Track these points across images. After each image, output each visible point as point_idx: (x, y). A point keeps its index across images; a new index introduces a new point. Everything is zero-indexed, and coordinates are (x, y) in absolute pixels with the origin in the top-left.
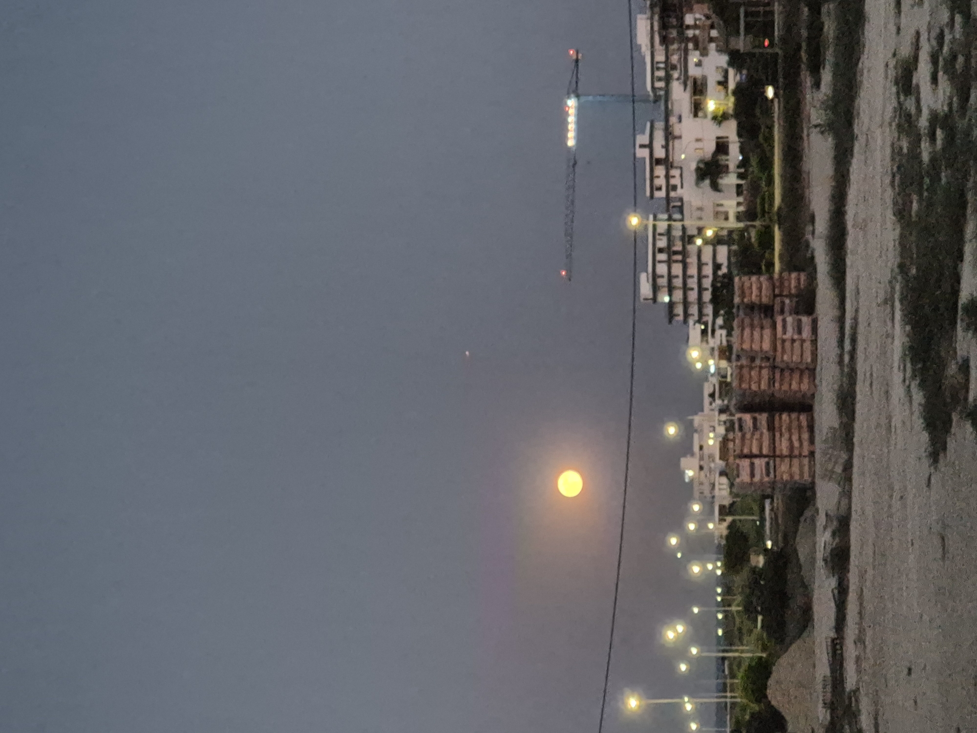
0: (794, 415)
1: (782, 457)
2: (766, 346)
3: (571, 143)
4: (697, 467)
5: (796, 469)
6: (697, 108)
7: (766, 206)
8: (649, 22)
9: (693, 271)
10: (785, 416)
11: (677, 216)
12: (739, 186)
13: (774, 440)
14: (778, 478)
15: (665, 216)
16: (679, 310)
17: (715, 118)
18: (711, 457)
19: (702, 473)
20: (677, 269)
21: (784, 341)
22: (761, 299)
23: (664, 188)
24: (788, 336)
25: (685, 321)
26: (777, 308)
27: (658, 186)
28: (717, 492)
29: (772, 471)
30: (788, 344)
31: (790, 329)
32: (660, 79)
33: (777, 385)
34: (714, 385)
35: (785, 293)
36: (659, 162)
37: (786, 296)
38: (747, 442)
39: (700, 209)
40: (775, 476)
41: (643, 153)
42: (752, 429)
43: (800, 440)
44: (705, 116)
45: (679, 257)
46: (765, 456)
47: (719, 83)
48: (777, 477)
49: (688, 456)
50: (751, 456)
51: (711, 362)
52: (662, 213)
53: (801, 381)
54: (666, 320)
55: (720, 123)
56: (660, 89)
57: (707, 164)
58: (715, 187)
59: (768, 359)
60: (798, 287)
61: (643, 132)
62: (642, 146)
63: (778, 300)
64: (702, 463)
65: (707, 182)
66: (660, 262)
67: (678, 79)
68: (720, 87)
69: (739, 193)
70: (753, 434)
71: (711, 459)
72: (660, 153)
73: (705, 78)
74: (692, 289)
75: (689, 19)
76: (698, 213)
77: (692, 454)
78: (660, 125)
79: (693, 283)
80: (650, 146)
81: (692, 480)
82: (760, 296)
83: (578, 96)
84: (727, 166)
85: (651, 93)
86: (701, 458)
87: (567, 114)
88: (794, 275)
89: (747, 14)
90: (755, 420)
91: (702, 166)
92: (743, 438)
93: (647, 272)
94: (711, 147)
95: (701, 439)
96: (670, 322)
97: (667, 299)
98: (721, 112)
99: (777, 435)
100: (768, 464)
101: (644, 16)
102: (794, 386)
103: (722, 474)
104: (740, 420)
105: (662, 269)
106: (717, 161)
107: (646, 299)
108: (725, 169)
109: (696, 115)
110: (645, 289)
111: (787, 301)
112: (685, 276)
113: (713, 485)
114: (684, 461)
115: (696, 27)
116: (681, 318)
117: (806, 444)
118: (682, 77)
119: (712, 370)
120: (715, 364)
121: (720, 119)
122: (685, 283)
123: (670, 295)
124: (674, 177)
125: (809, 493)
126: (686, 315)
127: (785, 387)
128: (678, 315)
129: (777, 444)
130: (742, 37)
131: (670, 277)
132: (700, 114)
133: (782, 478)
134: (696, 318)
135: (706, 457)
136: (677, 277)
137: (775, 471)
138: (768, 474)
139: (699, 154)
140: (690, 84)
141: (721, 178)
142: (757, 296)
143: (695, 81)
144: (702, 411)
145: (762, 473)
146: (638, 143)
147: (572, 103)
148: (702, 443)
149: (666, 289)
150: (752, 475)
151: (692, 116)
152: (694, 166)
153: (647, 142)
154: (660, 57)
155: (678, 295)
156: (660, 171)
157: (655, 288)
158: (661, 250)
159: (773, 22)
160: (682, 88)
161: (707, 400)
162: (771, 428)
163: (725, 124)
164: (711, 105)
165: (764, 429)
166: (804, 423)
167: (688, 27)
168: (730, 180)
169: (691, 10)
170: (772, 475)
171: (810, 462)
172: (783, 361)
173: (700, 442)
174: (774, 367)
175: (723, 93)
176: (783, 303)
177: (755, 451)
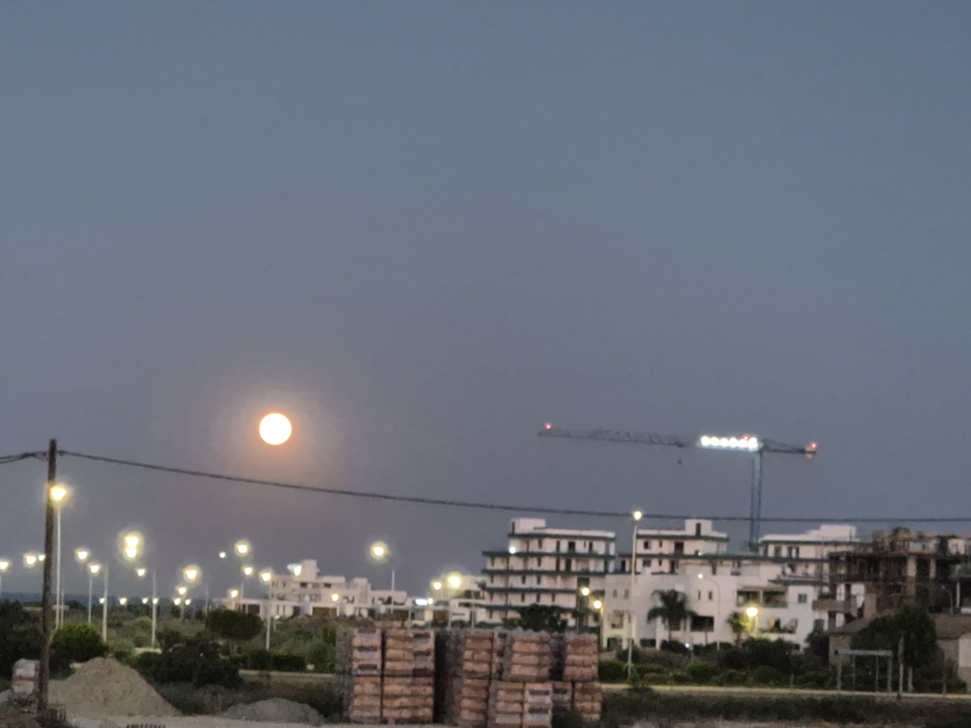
0: (430, 701)
1: (382, 685)
2: (516, 670)
3: (706, 441)
4: (305, 580)
5: (367, 701)
6: (748, 595)
7: (652, 675)
8: (848, 540)
9: (546, 583)
10: (430, 690)
11: (612, 566)
12: (653, 642)
13: (403, 676)
14: (356, 679)
15: (612, 552)
16: (499, 565)
17: (736, 616)
18: (317, 597)
19: (298, 586)
20: (549, 564)
21: (522, 692)
22: (569, 665)
23: (647, 552)
24: (529, 698)
25: (486, 572)
26: (559, 685)
27: (649, 545)
28: (274, 603)
29: (366, 672)
30: (518, 696)
31: (537, 699)
32: (777, 550)
33: (469, 681)
34: (403, 604)
35: (577, 695)
36: (679, 546)
37: (573, 697)
38: (400, 644)
39: (627, 594)
40: (358, 676)
41: (690, 528)
42: (415, 649)
43: (401, 708)
44: (739, 605)
45: (562, 567)
46: (383, 665)
47: (777, 623)
48: (358, 678)
49: (318, 570)
50: (384, 647)
51: (430, 601)
52: (616, 547)
53: (472, 710)
54: (488, 549)
55: (730, 621)
56: (766, 551)
57: (682, 605)
58: (653, 614)
59: (500, 671)
60: (583, 710)
61: (714, 528)
62: (698, 527)
63: (569, 686)
64: (310, 586)
65: (660, 604)
66: (558, 544)
67: (784, 573)
68: (773, 623)
69: (644, 642)
70: (410, 650)
71: (314, 597)
72: (689, 548)
73: (784, 605)
74: (524, 581)
75: (858, 589)
76: (621, 592)
77: (319, 574)
78: (723, 549)
79: (531, 582)
80: (698, 536)
81: (289, 573)
82: (573, 664)
83: (760, 451)
84: (678, 629)
85: (760, 540)
86: (316, 586)
87: (739, 436)
88: (597, 706)
89: (882, 659)
90: (427, 653)
91: (679, 599)
92: (406, 639)
93: (546, 528)
94: (703, 609)
95: (339, 585)
96: (485, 554)
97: (513, 550)
98: (742, 624)
99: (409, 680)
100: (375, 667)
101: (854, 533)
102: (466, 703)
103: (297, 610)
104: (427, 636)
105: (549, 546)
106: (685, 617)
107: (513, 525)
108: (674, 625)
109: (740, 593)
110: (526, 525)
111: (567, 697)
112: (539, 574)
113: (282, 598)
114: (312, 564)
115: (849, 596)
116: (489, 567)
117: (396, 714)
118: (787, 578)
119: (421, 602)
120: (428, 605)
121: (735, 622)
122: (531, 573)
123: (518, 555)
124: (660, 564)
125: (337, 716)
126: (492, 574)
127: (465, 691)
128: (493, 564)
129: (398, 680)
130: (850, 652)
131: (540, 556)
132: (741, 599)
133: (357, 684)
134: (489, 585)
135: (316, 591)
136: (539, 563)
137: (365, 676)
138: (361, 667)
139: (693, 596)
140: (778, 587)
141: (664, 622)
142: (573, 660)
143: (783, 593)
144: (373, 589)
145: (363, 660)
146: (702, 522)
147: (751, 444)
148: (333, 587)
149: (524, 549)
150: (361, 649)
151: (740, 588)
152: (679, 588)
153: (703, 532)
154: (807, 552)
155: (517, 564)
156: (668, 548)
157: (526, 537)
158: (572, 545)
159: (873, 690)
160: (773, 577)
161: (385, 594)
162: (417, 673)
163: (729, 629)
164: (752, 612)
165: (416, 664)
166: (420, 713)
167: (848, 588)
168: (661, 632)
169: (868, 591)
170: (359, 672)
171: (375, 718)
172: (497, 690)
173: (334, 584)
174: (489, 677)
175: (765, 626)
176: (565, 692)
177: (390, 653)
